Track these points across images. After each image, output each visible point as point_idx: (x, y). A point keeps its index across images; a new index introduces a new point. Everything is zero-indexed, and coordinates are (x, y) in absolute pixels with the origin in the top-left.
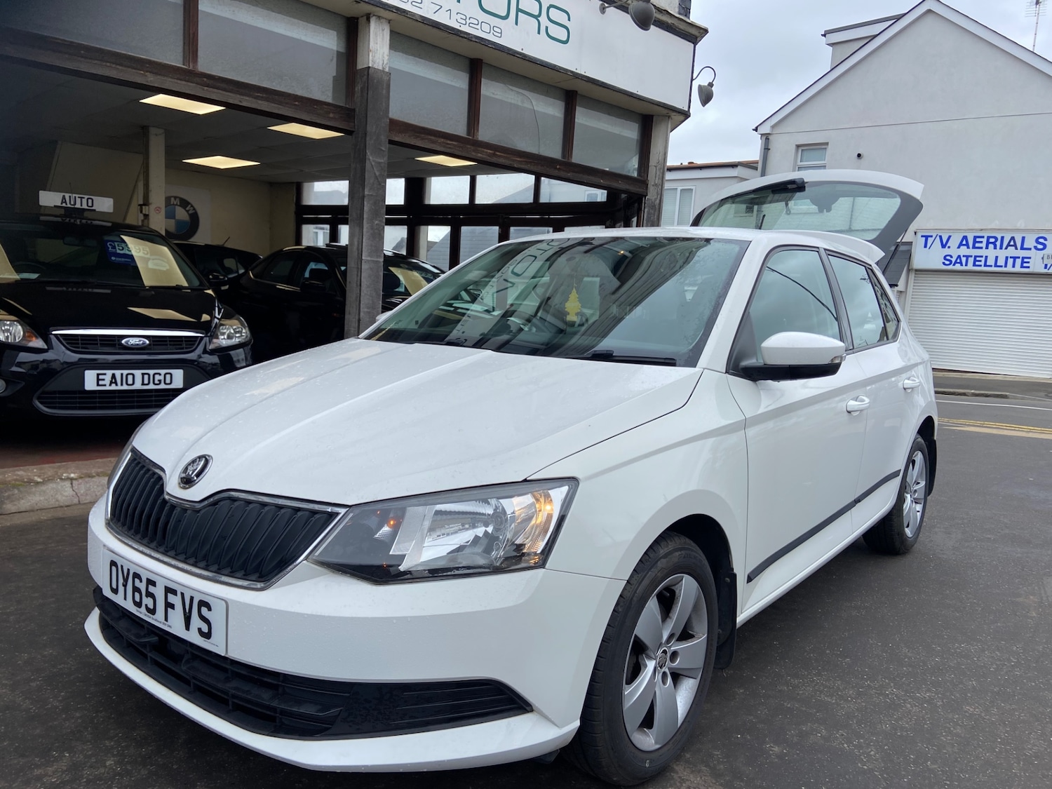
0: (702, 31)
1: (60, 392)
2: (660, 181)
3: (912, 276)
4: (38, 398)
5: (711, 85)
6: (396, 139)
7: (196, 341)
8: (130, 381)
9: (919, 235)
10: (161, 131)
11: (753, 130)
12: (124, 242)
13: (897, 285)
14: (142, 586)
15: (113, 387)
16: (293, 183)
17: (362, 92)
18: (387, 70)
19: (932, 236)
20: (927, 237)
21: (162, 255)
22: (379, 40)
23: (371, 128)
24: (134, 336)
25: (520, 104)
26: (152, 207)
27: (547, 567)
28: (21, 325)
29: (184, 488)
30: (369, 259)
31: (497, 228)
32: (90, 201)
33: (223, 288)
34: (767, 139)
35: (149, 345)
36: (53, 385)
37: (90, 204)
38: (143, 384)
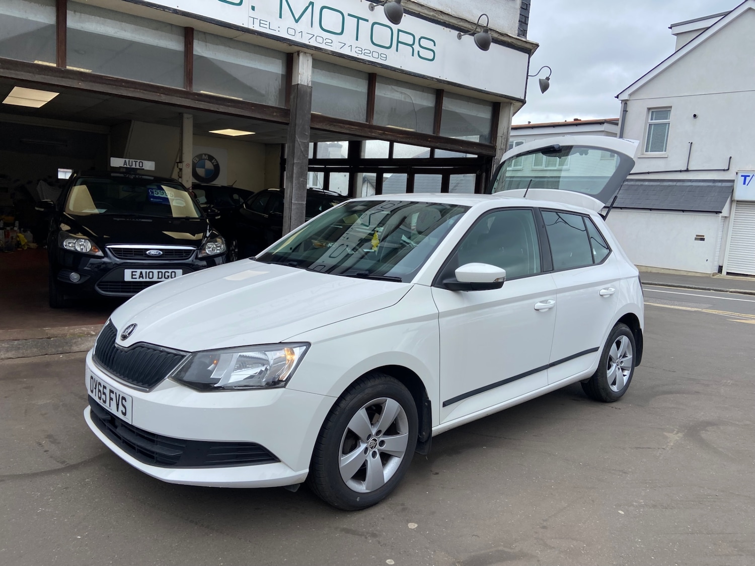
0: (534, 45)
1: (110, 282)
2: (505, 146)
3: (734, 205)
4: (98, 285)
5: (548, 79)
6: (317, 127)
7: (191, 252)
8: (151, 276)
9: (740, 175)
10: (190, 116)
11: (616, 97)
12: (163, 189)
13: (721, 212)
14: (101, 389)
15: (141, 280)
16: (280, 144)
17: (294, 98)
18: (310, 85)
19: (749, 176)
20: (745, 177)
21: (182, 197)
22: (305, 66)
23: (299, 121)
24: (154, 249)
25: (403, 99)
26: (184, 164)
27: (286, 387)
28: (90, 242)
29: (123, 340)
30: (296, 202)
31: (406, 174)
32: (141, 163)
33: (216, 218)
34: (626, 104)
35: (162, 254)
36: (109, 277)
37: (141, 165)
38: (158, 278)
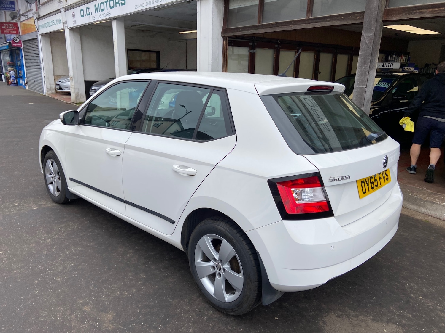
23: (366, 19)
32: (392, 65)
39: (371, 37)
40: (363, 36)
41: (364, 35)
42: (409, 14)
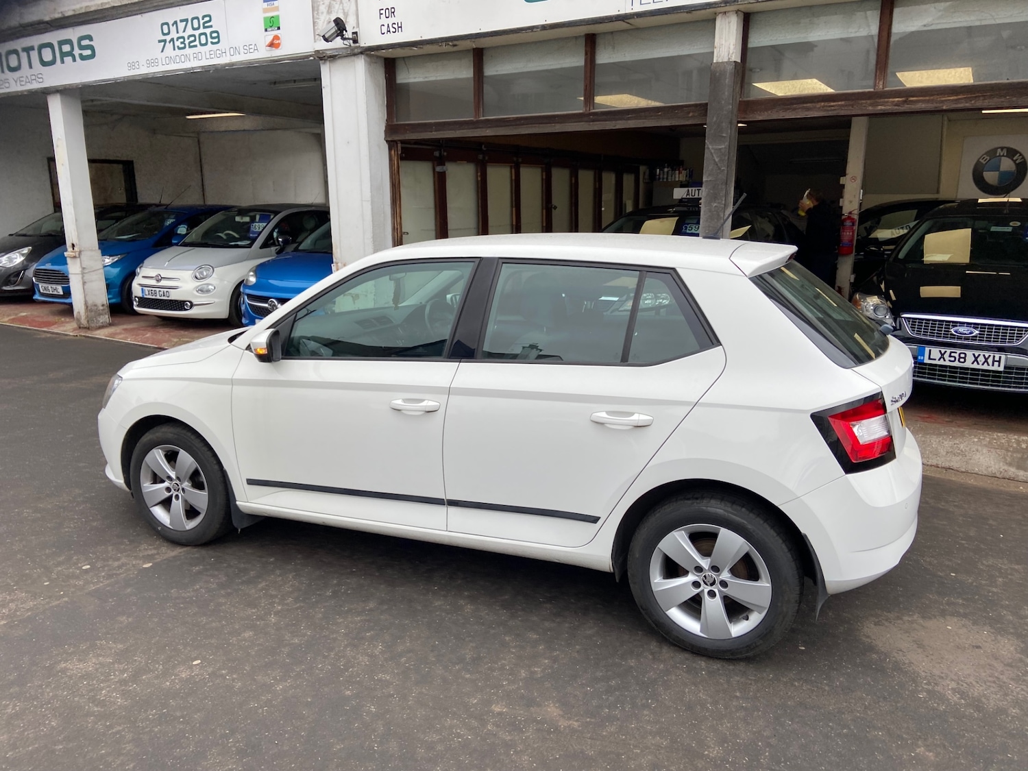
18: (734, 58)
23: (711, 119)
39: (723, 151)
40: (708, 148)
41: (710, 147)
42: (786, 110)
